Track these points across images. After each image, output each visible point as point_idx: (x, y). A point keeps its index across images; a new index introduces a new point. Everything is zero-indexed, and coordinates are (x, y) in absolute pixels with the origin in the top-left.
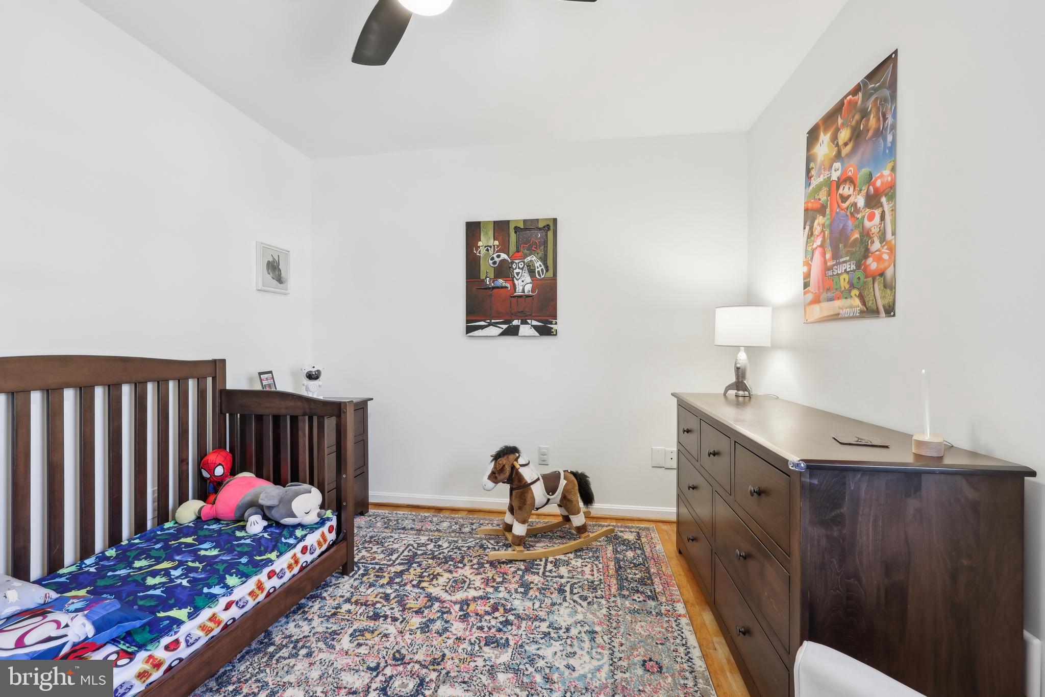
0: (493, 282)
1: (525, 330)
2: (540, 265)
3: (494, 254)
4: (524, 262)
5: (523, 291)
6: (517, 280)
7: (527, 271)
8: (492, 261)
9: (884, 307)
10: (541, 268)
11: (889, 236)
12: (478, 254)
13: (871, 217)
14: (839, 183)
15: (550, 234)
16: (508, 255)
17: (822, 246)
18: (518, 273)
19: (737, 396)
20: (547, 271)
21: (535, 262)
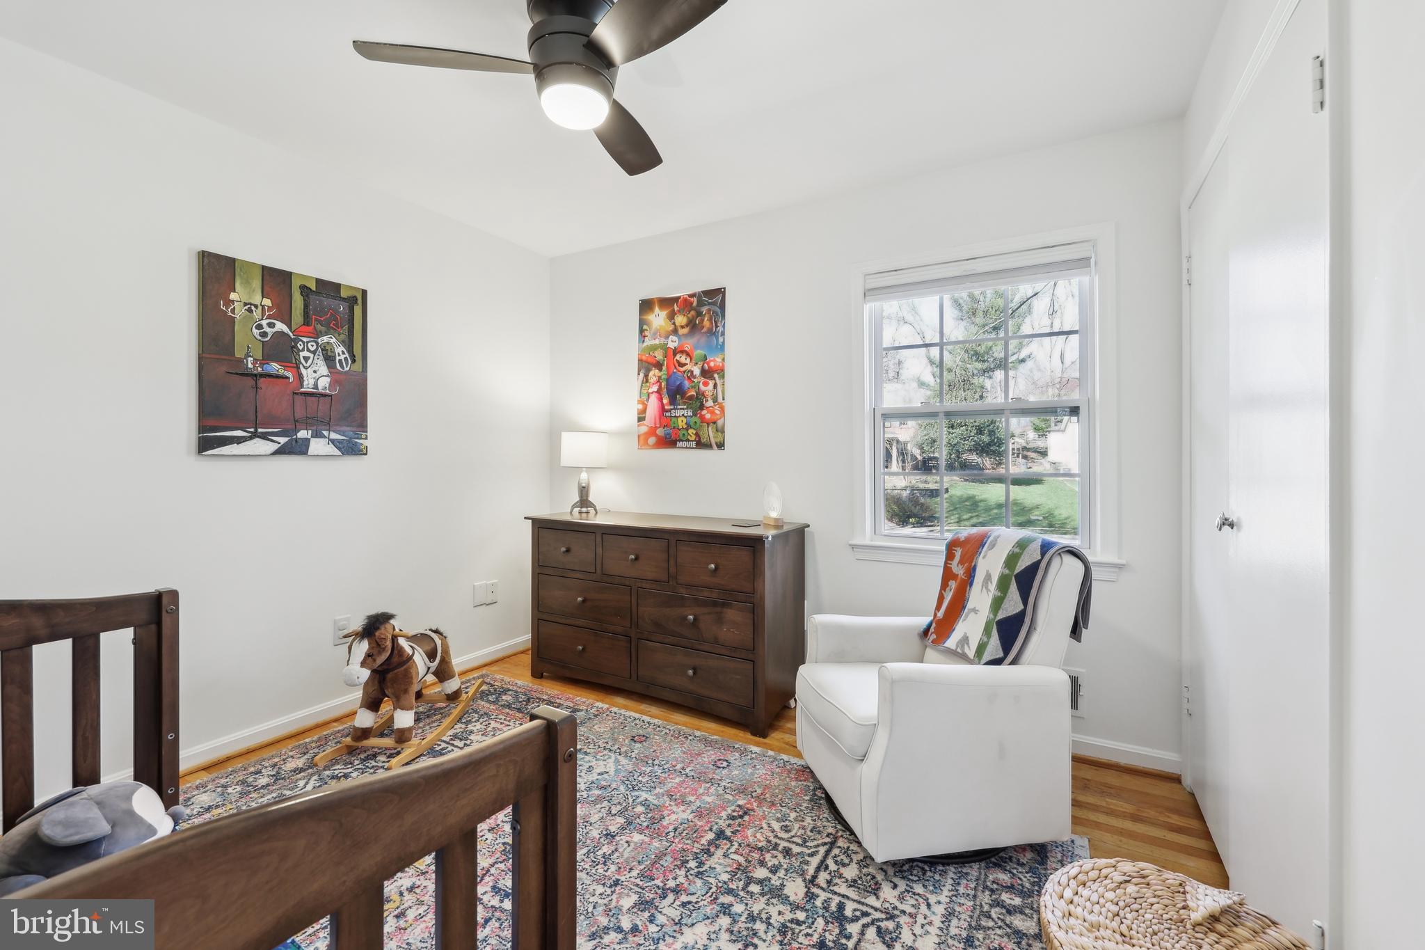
0: (262, 365)
1: (318, 446)
2: (342, 351)
3: (262, 319)
4: (317, 343)
5: (316, 386)
6: (306, 368)
7: (322, 358)
8: (258, 331)
9: (716, 443)
10: (344, 356)
11: (720, 399)
12: (230, 314)
13: (706, 384)
14: (675, 352)
15: (358, 310)
16: (290, 327)
17: (659, 392)
18: (306, 359)
19: (580, 513)
20: (354, 361)
21: (335, 347)
